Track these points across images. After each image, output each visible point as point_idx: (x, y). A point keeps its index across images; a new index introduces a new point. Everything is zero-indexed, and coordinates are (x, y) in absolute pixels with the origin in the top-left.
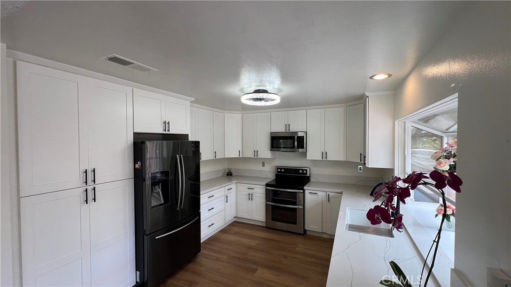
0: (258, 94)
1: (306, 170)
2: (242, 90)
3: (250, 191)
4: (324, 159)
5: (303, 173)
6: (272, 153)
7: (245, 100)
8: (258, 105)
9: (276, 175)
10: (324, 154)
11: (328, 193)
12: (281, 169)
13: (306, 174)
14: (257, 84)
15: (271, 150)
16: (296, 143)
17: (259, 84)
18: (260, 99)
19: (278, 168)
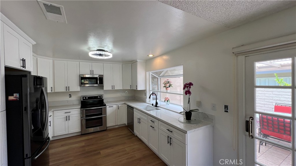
0: (99, 51)
1: (102, 96)
2: (89, 49)
3: (67, 114)
4: (113, 89)
5: (100, 98)
6: (80, 88)
7: (91, 54)
8: (99, 58)
9: (82, 102)
10: (113, 87)
11: (118, 105)
12: (85, 97)
13: (102, 98)
14: (99, 46)
15: (80, 86)
16: (98, 82)
17: (100, 46)
18: (100, 55)
19: (83, 97)
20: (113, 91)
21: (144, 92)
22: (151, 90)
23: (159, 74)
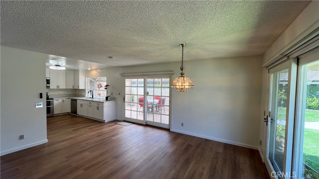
10: (58, 86)
11: (63, 99)
13: (47, 95)
20: (58, 89)
21: (84, 90)
22: (89, 89)
23: (95, 79)
